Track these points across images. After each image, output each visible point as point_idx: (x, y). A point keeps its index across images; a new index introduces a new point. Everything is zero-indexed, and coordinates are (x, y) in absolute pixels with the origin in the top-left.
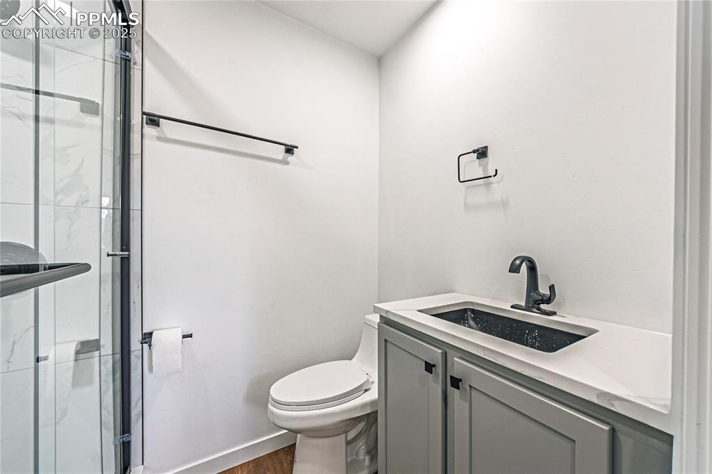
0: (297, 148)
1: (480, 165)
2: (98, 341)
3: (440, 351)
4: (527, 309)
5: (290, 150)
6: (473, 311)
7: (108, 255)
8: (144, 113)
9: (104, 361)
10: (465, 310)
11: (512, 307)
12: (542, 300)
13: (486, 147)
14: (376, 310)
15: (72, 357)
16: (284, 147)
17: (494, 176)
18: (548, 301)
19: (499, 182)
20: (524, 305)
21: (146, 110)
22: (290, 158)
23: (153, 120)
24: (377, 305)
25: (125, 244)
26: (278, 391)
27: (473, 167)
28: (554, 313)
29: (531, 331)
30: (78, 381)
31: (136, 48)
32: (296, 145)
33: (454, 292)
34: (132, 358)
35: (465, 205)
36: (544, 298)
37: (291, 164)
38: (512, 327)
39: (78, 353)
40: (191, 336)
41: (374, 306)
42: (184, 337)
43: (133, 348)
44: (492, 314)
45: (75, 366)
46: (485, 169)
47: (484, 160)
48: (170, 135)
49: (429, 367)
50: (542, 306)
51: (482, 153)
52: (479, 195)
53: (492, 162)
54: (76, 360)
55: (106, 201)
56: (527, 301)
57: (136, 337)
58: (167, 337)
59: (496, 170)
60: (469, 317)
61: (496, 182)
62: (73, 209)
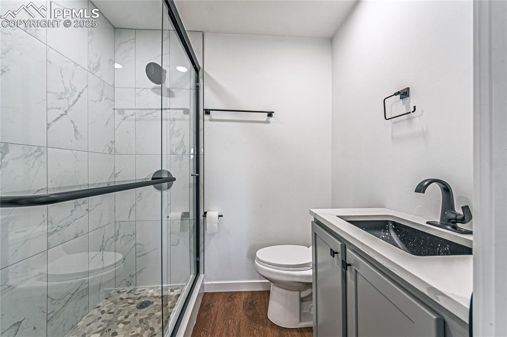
0: (274, 112)
1: (403, 104)
2: (189, 213)
3: (340, 243)
4: (442, 226)
5: (270, 114)
6: (394, 223)
7: (192, 175)
8: (204, 110)
9: (191, 222)
10: (387, 222)
11: (428, 223)
12: (456, 219)
13: (408, 89)
14: (311, 213)
15: (180, 218)
16: (267, 113)
17: (412, 112)
18: (463, 221)
19: (419, 116)
20: (439, 221)
21: (205, 108)
22: (271, 119)
23: (207, 112)
24: (313, 210)
25: (198, 171)
26: (260, 254)
27: (397, 106)
28: (471, 233)
29: (443, 246)
30: (182, 229)
31: (201, 80)
32: (273, 111)
33: (384, 207)
34: (200, 223)
35: (393, 138)
36: (458, 217)
37: (271, 123)
38: (425, 240)
39: (182, 217)
40: (222, 216)
41: (310, 210)
42: (219, 216)
43: (200, 219)
44: (410, 227)
45: (181, 223)
46: (408, 106)
47: (406, 100)
48: (214, 118)
49: (333, 253)
50: (459, 225)
51: (404, 94)
52: (403, 128)
53: (412, 100)
54: (182, 220)
55: (192, 151)
56: (442, 219)
57: (202, 214)
58: (212, 214)
59: (415, 107)
60: (390, 227)
61: (417, 116)
62: (181, 155)
